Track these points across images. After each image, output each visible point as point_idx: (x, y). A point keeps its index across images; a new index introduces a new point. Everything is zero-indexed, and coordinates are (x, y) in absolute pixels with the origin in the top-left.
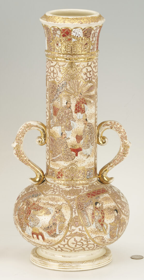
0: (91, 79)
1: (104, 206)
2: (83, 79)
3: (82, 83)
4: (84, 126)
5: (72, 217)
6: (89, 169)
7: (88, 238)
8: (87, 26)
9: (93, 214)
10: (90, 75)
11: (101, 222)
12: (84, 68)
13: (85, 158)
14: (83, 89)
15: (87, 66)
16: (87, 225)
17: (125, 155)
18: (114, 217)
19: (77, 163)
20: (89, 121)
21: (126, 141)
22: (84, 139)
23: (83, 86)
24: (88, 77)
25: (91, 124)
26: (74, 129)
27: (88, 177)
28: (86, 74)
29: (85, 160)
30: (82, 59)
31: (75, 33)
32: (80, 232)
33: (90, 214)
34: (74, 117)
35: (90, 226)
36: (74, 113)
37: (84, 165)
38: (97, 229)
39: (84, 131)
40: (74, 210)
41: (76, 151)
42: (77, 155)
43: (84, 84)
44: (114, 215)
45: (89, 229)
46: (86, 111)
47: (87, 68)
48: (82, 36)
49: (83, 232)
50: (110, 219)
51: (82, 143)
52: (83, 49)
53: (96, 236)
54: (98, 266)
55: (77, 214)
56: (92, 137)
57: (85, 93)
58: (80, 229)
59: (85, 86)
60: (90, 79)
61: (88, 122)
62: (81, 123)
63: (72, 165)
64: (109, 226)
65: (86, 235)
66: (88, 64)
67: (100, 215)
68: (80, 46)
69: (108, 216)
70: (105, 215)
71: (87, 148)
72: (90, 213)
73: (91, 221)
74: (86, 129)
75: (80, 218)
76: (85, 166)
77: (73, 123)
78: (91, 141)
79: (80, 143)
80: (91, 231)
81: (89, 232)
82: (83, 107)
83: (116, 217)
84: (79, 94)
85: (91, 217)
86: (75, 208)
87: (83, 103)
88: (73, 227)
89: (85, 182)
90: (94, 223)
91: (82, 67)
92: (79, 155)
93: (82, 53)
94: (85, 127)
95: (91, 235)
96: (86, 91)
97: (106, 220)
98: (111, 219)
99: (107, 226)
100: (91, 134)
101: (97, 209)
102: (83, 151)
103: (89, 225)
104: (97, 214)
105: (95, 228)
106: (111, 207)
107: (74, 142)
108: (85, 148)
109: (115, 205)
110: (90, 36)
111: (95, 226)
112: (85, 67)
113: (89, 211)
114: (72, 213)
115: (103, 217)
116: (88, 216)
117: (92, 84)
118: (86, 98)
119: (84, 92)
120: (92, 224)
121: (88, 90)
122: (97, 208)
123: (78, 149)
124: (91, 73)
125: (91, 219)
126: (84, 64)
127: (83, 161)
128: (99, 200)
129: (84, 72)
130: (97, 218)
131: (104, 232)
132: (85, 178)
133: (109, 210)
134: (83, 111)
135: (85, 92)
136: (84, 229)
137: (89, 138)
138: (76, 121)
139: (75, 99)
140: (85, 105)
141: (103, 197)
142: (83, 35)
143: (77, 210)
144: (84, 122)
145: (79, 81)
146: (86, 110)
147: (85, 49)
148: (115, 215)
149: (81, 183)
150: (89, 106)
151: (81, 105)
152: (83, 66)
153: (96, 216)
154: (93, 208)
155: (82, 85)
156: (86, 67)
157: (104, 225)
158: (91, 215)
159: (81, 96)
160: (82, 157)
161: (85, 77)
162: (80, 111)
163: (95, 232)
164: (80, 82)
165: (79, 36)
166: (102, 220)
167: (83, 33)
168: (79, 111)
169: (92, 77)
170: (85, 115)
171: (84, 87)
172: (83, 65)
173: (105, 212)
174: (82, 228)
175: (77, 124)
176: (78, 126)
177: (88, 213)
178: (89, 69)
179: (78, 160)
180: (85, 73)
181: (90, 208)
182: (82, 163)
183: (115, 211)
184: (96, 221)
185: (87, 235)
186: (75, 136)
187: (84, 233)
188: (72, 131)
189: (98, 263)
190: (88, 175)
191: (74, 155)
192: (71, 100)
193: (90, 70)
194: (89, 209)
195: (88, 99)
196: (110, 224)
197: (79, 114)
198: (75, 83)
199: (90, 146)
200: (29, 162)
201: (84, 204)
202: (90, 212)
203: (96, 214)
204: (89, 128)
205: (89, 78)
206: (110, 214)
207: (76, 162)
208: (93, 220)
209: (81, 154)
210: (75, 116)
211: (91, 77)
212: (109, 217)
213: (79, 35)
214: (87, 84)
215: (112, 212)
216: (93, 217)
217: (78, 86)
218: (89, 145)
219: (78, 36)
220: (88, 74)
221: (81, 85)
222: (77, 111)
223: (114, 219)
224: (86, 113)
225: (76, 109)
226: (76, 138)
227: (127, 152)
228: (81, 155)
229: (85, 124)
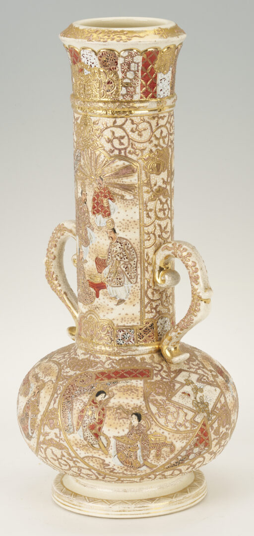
0: (123, 152)
1: (112, 400)
2: (104, 150)
3: (103, 157)
4: (109, 242)
5: (48, 408)
6: (124, 328)
7: (73, 455)
8: (103, 48)
9: (82, 411)
10: (121, 144)
11: (96, 430)
12: (106, 128)
13: (112, 304)
14: (106, 169)
15: (114, 126)
16: (67, 430)
17: (195, 314)
18: (128, 426)
19: (98, 311)
20: (120, 234)
21: (196, 287)
22: (109, 266)
23: (105, 165)
24: (116, 149)
25: (127, 240)
26: (93, 244)
27: (121, 342)
28: (110, 141)
29: (112, 307)
30: (100, 112)
31: (85, 58)
32: (58, 440)
33: (77, 411)
34: (91, 222)
35: (73, 433)
36: (91, 213)
37: (110, 316)
38: (86, 443)
39: (109, 251)
40: (56, 396)
41: (97, 288)
42: (97, 296)
43: (106, 159)
44: (129, 422)
45: (70, 437)
46: (112, 213)
47: (114, 130)
48: (98, 66)
49: (61, 441)
50: (116, 428)
51: (107, 274)
52: (102, 91)
53: (87, 455)
54: (121, 515)
55: (56, 406)
56: (129, 266)
57: (110, 179)
58: (55, 434)
59: (109, 164)
60: (120, 152)
61: (118, 236)
62: (103, 236)
63: (90, 313)
64: (113, 441)
65: (68, 449)
66: (115, 122)
67: (96, 416)
68: (98, 84)
69: (114, 421)
70: (107, 418)
71: (116, 285)
72: (76, 409)
73: (75, 423)
74: (115, 249)
75: (59, 414)
76: (114, 319)
77: (90, 234)
78: (126, 273)
79: (102, 274)
80: (76, 442)
81: (72, 444)
82: (105, 205)
83: (133, 427)
84: (99, 178)
85: (77, 415)
86: (59, 392)
87: (105, 197)
88: (47, 429)
89: (111, 349)
90: (81, 429)
91: (102, 127)
92: (100, 295)
93: (102, 99)
94: (111, 243)
95: (77, 450)
96: (112, 175)
97: (105, 429)
98: (120, 429)
99: (107, 441)
100: (126, 260)
101: (96, 403)
102: (108, 290)
103: (71, 430)
104: (90, 413)
105: (82, 439)
106: (129, 406)
107: (92, 269)
108: (112, 285)
109: (139, 404)
110: (117, 69)
111: (82, 435)
112: (108, 128)
113: (78, 404)
114: (51, 402)
115: (101, 422)
116: (72, 413)
117: (127, 163)
118: (111, 189)
119: (106, 175)
120: (78, 429)
121: (117, 174)
122: (95, 401)
123: (99, 284)
124: (125, 141)
125: (75, 419)
126: (106, 120)
127: (108, 310)
128: (110, 389)
129: (106, 137)
130: (88, 421)
131: (103, 451)
132: (113, 342)
133: (118, 411)
134: (107, 213)
135: (109, 176)
136: (62, 437)
137: (122, 266)
138: (95, 230)
139: (91, 186)
140: (110, 201)
141: (125, 384)
142: (101, 63)
143: (60, 397)
144: (109, 235)
145: (97, 153)
146: (114, 213)
147: (107, 93)
148: (131, 423)
149: (103, 351)
150: (119, 204)
151: (102, 201)
152: (105, 126)
153: (86, 417)
154: (87, 400)
155: (103, 162)
156: (110, 127)
157: (101, 437)
158: (79, 411)
159: (101, 182)
160: (107, 301)
161: (108, 147)
162: (101, 212)
163: (83, 447)
164: (99, 155)
165: (93, 66)
166: (98, 427)
167: (100, 60)
168: (98, 212)
169: (125, 149)
170: (110, 221)
171: (107, 166)
172: (104, 123)
173: (108, 413)
174: (60, 434)
175: (96, 235)
176: (98, 239)
177: (74, 407)
178: (119, 132)
179: (99, 305)
180: (108, 139)
181: (81, 400)
182: (108, 313)
183: (134, 416)
184: (84, 427)
185: (70, 449)
186: (94, 258)
187: (63, 443)
188: (90, 248)
189: (121, 509)
190: (120, 338)
191: (94, 295)
192: (87, 188)
193: (120, 135)
194: (79, 400)
195: (117, 191)
196: (116, 438)
197: (99, 217)
198: (91, 156)
199: (125, 283)
200: (64, 296)
201: (78, 389)
202: (78, 406)
203: (87, 413)
204: (122, 248)
205: (120, 150)
206: (119, 419)
207: (97, 309)
208: (78, 423)
209: (105, 294)
210: (93, 221)
211: (122, 149)
212: (114, 423)
213: (93, 63)
214: (113, 162)
215: (124, 415)
216: (81, 417)
217: (96, 162)
218: (122, 280)
219: (91, 65)
220: (116, 143)
221: (100, 161)
222: (96, 211)
223: (127, 431)
224: (113, 216)
225: (94, 207)
226: (96, 263)
227: (198, 307)
228: (105, 297)
229: (111, 237)
